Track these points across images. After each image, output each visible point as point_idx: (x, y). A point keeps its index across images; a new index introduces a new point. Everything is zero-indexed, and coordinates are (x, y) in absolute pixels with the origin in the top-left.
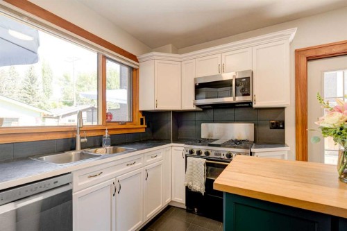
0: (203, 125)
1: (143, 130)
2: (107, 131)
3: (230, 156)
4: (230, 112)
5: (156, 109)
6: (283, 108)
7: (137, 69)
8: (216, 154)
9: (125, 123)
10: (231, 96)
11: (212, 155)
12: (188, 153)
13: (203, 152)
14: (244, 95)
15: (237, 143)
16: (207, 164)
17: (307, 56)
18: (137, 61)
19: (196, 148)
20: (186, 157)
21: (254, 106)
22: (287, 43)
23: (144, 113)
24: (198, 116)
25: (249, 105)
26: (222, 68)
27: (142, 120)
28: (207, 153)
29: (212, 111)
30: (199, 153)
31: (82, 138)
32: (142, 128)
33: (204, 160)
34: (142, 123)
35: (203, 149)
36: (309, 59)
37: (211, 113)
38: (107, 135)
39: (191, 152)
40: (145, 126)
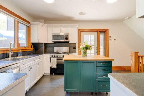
0: (55, 48)
1: (32, 50)
2: (20, 50)
3: (63, 56)
4: (63, 44)
5: (38, 42)
6: (76, 43)
7: (30, 27)
8: (60, 56)
9: (25, 47)
10: (63, 39)
11: (59, 56)
12: (51, 56)
13: (56, 56)
14: (66, 39)
15: (65, 53)
16: (57, 59)
17: (81, 31)
18: (30, 24)
19: (53, 55)
20: (50, 58)
21: (69, 42)
22: (76, 27)
23: (32, 43)
24: (53, 45)
25: (68, 42)
26: (61, 31)
27: (32, 46)
28: (57, 56)
29: (57, 43)
30: (55, 56)
31: (12, 53)
32: (32, 49)
33: (56, 58)
34: (32, 47)
35: (56, 55)
36: (81, 32)
37: (57, 44)
38: (20, 52)
39: (52, 56)
40: (33, 48)
